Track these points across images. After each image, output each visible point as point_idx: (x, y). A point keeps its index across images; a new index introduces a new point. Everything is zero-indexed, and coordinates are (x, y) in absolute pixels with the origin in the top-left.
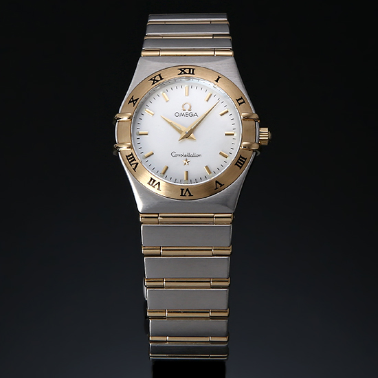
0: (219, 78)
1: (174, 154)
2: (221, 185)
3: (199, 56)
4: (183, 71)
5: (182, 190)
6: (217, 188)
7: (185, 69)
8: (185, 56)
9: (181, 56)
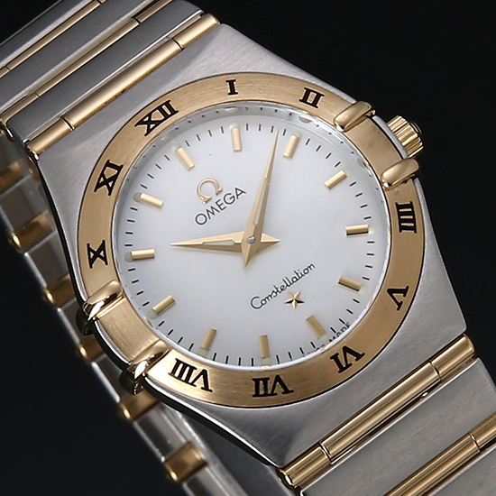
0: (231, 83)
1: (257, 303)
2: (404, 292)
3: (152, 71)
4: (149, 123)
5: (335, 357)
6: (400, 305)
7: (150, 115)
8: (123, 91)
9: (116, 97)
